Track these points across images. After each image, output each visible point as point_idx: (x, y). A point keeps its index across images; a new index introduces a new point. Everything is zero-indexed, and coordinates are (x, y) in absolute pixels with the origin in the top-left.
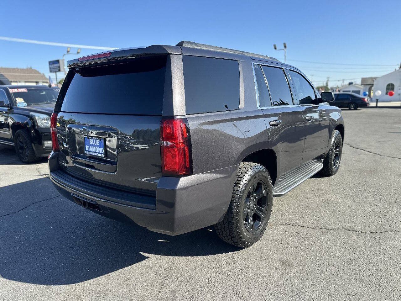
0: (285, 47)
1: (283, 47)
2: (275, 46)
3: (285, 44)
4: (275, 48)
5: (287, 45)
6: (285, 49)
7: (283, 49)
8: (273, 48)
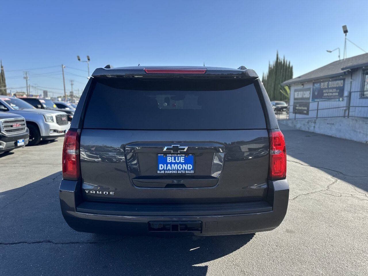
0: (89, 60)
1: (87, 60)
2: (78, 57)
3: (88, 57)
4: (79, 60)
5: (90, 58)
6: (89, 61)
7: (87, 62)
8: (77, 59)
